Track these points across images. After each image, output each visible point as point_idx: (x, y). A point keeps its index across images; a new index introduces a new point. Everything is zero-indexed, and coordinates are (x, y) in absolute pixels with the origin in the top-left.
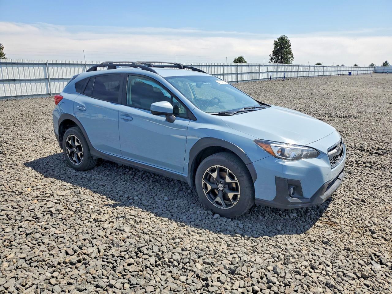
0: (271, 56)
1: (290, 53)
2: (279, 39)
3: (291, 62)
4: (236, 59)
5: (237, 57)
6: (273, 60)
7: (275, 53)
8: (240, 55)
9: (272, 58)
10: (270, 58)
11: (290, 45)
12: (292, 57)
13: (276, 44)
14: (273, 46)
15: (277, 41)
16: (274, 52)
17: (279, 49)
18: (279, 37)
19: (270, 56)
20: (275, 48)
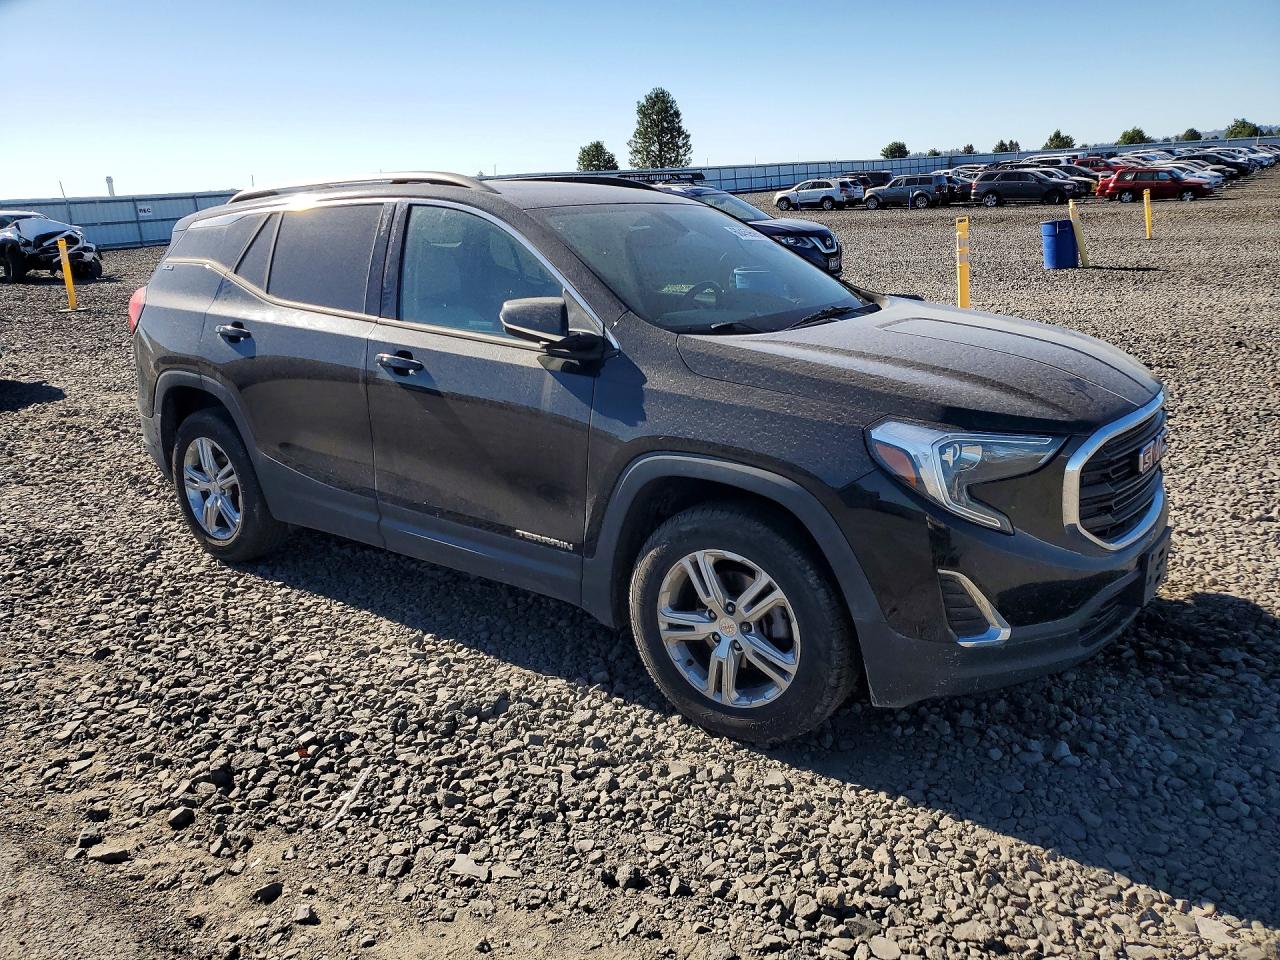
0: (633, 144)
1: (680, 131)
2: (647, 99)
3: (687, 157)
4: (584, 151)
5: (587, 144)
6: (640, 152)
7: (642, 134)
8: (594, 141)
9: (635, 151)
10: (631, 149)
11: (677, 114)
12: (687, 142)
13: (643, 112)
14: (637, 117)
16: (639, 133)
17: (647, 126)
18: (649, 91)
19: (629, 144)
20: (642, 120)
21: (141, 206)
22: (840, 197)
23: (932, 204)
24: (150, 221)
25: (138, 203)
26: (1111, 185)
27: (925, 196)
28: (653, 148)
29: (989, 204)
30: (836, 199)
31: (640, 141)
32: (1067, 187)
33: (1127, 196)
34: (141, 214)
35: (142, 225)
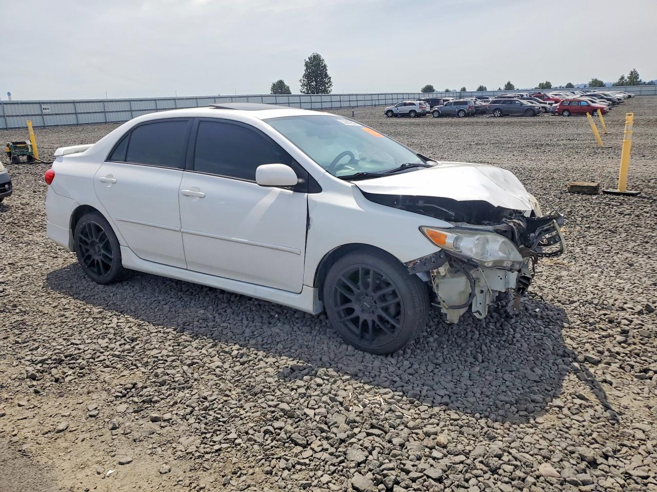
0: (302, 81)
1: (326, 75)
2: (309, 59)
3: (329, 89)
4: (274, 85)
5: (275, 81)
6: (306, 86)
7: (307, 76)
8: (279, 79)
9: (303, 85)
10: (301, 84)
11: (325, 66)
12: (330, 81)
13: (307, 65)
14: (304, 68)
15: (307, 60)
16: (305, 76)
17: (310, 73)
18: (310, 54)
19: (300, 81)
20: (307, 69)
21: (44, 106)
22: (419, 111)
23: (467, 115)
24: (49, 115)
25: (42, 105)
26: (558, 107)
27: (464, 111)
28: (312, 84)
29: (496, 116)
30: (417, 111)
31: (306, 80)
32: (536, 108)
33: (566, 113)
34: (44, 111)
35: (44, 117)
